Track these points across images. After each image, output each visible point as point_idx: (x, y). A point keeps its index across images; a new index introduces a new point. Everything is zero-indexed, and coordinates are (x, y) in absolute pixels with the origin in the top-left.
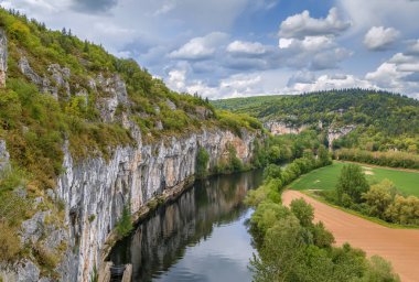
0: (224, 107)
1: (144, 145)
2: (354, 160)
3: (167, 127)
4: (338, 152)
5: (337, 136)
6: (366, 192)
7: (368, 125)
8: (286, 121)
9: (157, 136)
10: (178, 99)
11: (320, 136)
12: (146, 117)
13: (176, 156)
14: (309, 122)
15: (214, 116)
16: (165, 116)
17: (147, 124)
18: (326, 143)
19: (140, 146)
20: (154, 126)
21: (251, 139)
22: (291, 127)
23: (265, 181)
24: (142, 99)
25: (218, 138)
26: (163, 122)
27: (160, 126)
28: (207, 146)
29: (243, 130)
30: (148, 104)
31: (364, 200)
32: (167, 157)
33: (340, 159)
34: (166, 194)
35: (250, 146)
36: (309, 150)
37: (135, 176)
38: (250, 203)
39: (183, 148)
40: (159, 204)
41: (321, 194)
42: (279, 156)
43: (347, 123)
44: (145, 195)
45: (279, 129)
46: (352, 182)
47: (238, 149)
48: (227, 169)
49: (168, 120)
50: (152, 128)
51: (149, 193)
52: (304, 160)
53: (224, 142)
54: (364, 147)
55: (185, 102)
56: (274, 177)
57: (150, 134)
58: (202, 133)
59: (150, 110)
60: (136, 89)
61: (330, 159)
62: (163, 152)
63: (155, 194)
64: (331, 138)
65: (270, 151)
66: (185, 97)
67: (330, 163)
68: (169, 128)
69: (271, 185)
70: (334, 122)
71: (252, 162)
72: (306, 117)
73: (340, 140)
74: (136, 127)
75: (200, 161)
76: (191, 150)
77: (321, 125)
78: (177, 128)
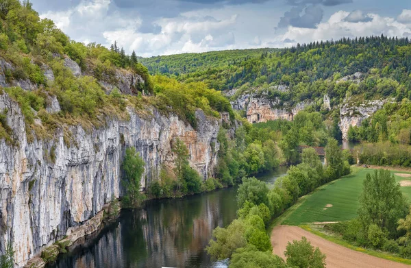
0: (165, 71)
1: (30, 141)
2: (384, 163)
3: (67, 108)
4: (358, 151)
5: (355, 122)
6: (404, 217)
7: (400, 99)
8: (271, 97)
9: (51, 126)
10: (84, 55)
11: (328, 123)
12: (30, 90)
13: (85, 163)
14: (309, 97)
15: (148, 88)
16: (63, 88)
17: (33, 103)
18: (338, 135)
19: (24, 144)
20: (45, 105)
21: (213, 130)
22: (280, 106)
23: (241, 211)
24: (23, 57)
25: (156, 128)
26: (60, 100)
27: (56, 107)
28: (138, 144)
29: (198, 113)
30: (33, 66)
31: (403, 233)
32: (71, 165)
33: (362, 162)
34: (74, 236)
35: (212, 145)
36: (311, 150)
37: (18, 200)
38: (219, 252)
39: (97, 147)
40: (60, 255)
41: (336, 229)
42: (262, 162)
43: (368, 98)
44: (36, 236)
45: (258, 112)
46: (382, 203)
47: (191, 150)
48: (175, 188)
49: (67, 95)
50: (42, 110)
51: (44, 234)
52: (303, 169)
53: (167, 136)
54: (396, 138)
55: (97, 62)
56: (257, 203)
57: (38, 122)
58: (128, 119)
59: (37, 76)
60: (12, 39)
61: (346, 163)
62: (63, 156)
63: (54, 235)
64: (346, 126)
65: (247, 154)
66: (96, 51)
67: (347, 172)
68: (70, 110)
69: (251, 217)
70: (348, 97)
71: (218, 174)
72: (302, 88)
73: (361, 129)
74: (16, 108)
75: (128, 174)
76: (111, 153)
77: (327, 103)
78: (85, 110)
